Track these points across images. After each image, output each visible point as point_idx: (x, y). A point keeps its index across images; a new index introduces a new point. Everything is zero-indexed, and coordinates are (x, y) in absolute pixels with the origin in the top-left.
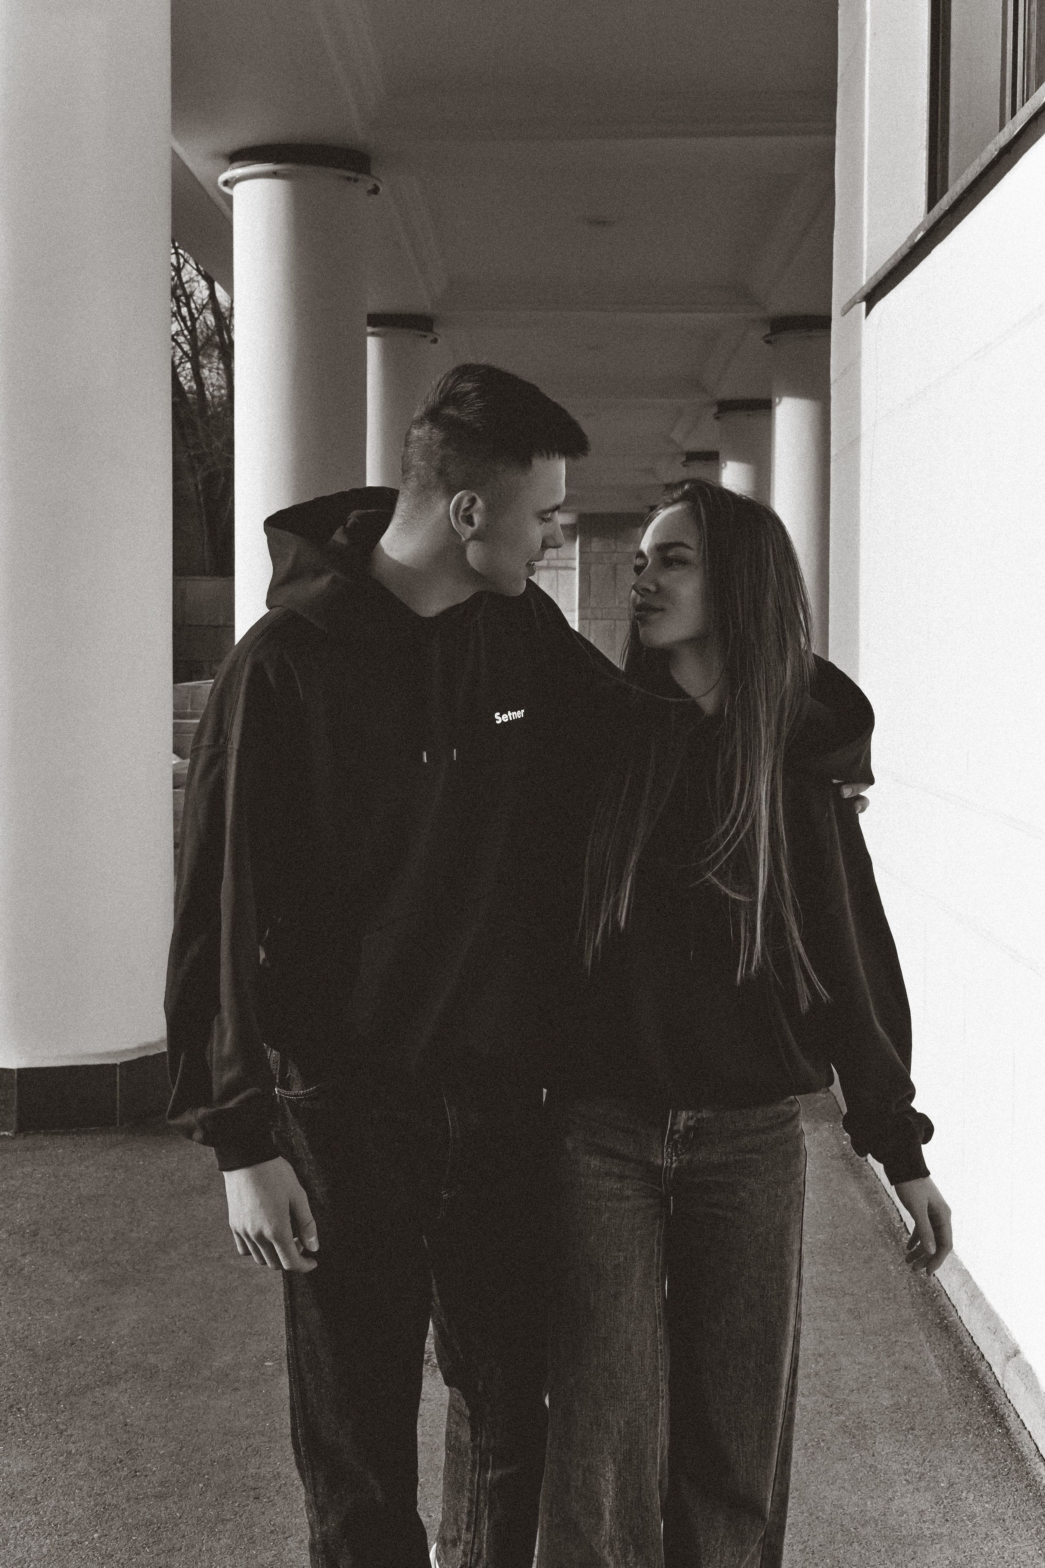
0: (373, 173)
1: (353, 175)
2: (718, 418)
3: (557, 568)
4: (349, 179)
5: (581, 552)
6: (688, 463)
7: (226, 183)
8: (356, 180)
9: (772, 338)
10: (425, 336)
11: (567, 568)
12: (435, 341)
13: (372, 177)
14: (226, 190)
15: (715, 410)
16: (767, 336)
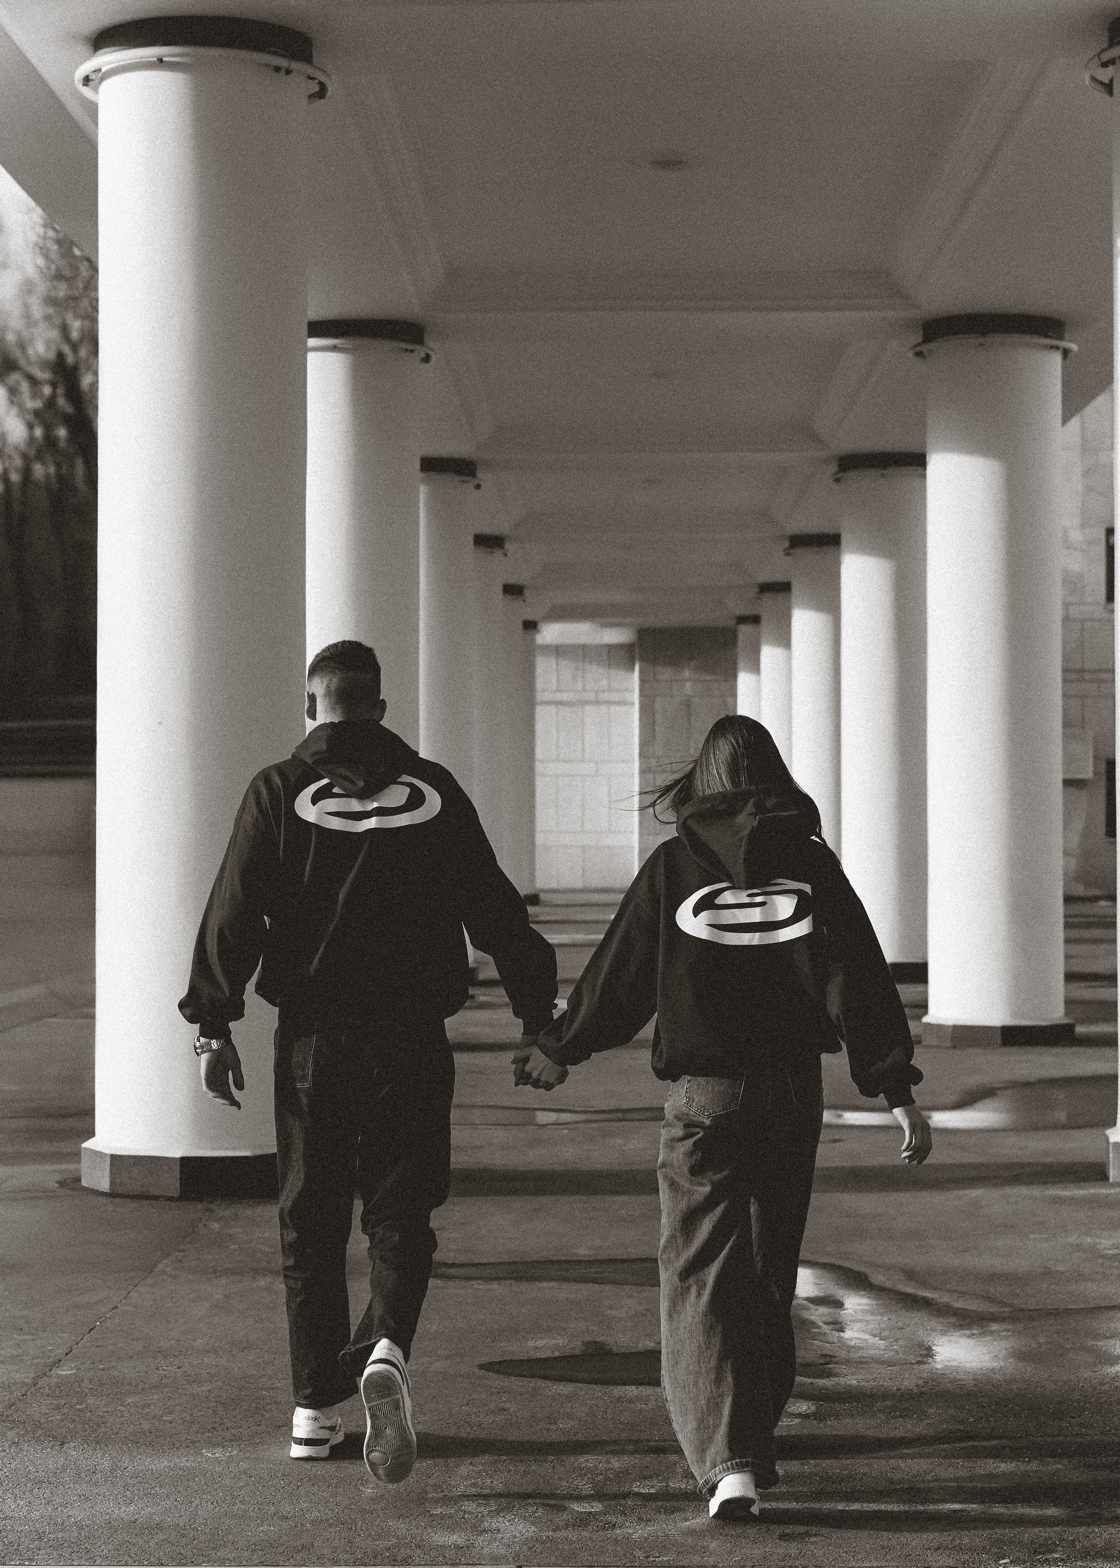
0: (315, 59)
1: (283, 62)
2: (838, 480)
3: (609, 703)
4: (277, 69)
5: (642, 681)
6: (792, 551)
7: (87, 80)
8: (288, 72)
9: (925, 348)
10: (412, 351)
11: (620, 703)
12: (427, 359)
13: (314, 67)
14: (86, 92)
15: (834, 468)
16: (919, 345)
